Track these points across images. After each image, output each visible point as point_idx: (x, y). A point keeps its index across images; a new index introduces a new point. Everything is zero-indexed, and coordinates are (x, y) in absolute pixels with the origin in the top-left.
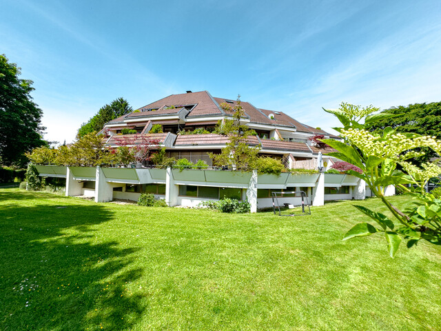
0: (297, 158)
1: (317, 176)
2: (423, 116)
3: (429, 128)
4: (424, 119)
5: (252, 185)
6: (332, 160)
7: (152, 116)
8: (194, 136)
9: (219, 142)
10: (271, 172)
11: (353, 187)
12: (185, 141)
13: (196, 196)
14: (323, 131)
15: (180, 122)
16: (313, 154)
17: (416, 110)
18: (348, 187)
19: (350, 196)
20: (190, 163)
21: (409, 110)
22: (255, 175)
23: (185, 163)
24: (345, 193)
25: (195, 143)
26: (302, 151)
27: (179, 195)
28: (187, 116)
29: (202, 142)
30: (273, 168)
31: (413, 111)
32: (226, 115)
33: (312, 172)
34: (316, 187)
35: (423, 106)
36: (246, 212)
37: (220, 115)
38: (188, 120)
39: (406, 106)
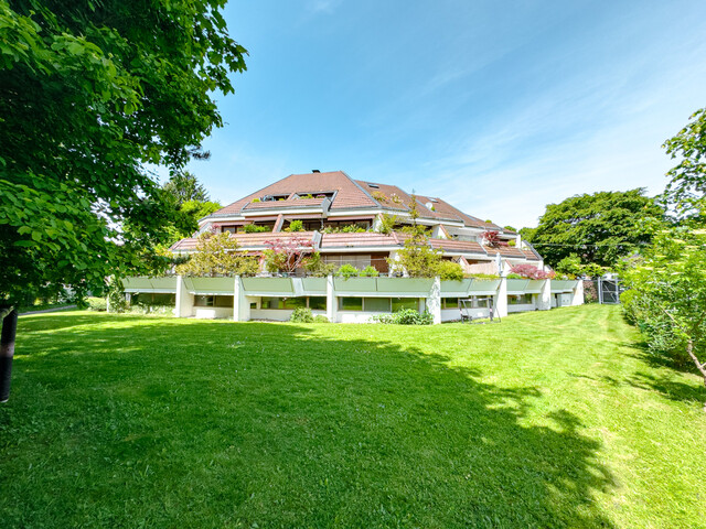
0: (471, 262)
1: (499, 282)
2: (609, 209)
3: (616, 223)
4: (610, 212)
5: (435, 293)
6: (509, 262)
7: (284, 208)
8: (346, 235)
9: (381, 243)
10: (455, 277)
11: (537, 295)
12: (332, 241)
13: (360, 310)
14: (494, 225)
15: (324, 216)
16: (489, 255)
17: (602, 201)
18: (531, 295)
19: (533, 306)
20: (355, 270)
21: (594, 200)
22: (437, 281)
23: (350, 269)
24: (526, 303)
25: (349, 244)
26: (476, 252)
27: (339, 309)
28: (329, 208)
29: (359, 243)
30: (457, 274)
31: (598, 202)
32: (383, 208)
33: (493, 278)
34: (497, 296)
35: (609, 195)
36: (428, 323)
37: (376, 208)
38: (332, 214)
39: (591, 194)
